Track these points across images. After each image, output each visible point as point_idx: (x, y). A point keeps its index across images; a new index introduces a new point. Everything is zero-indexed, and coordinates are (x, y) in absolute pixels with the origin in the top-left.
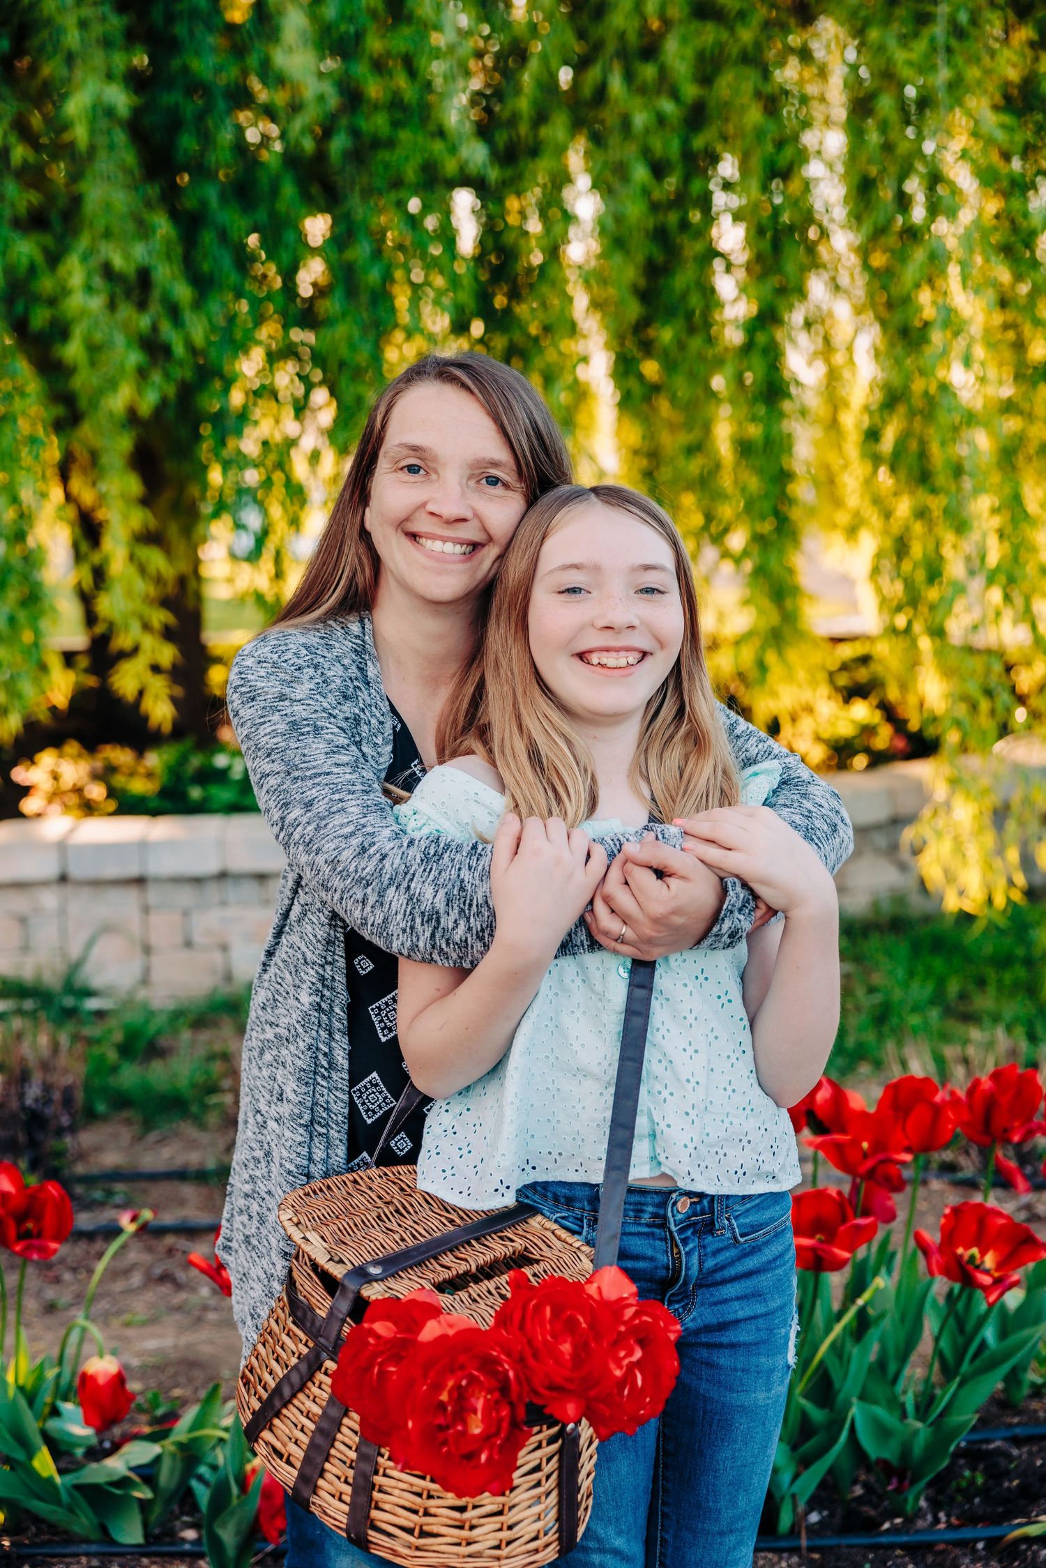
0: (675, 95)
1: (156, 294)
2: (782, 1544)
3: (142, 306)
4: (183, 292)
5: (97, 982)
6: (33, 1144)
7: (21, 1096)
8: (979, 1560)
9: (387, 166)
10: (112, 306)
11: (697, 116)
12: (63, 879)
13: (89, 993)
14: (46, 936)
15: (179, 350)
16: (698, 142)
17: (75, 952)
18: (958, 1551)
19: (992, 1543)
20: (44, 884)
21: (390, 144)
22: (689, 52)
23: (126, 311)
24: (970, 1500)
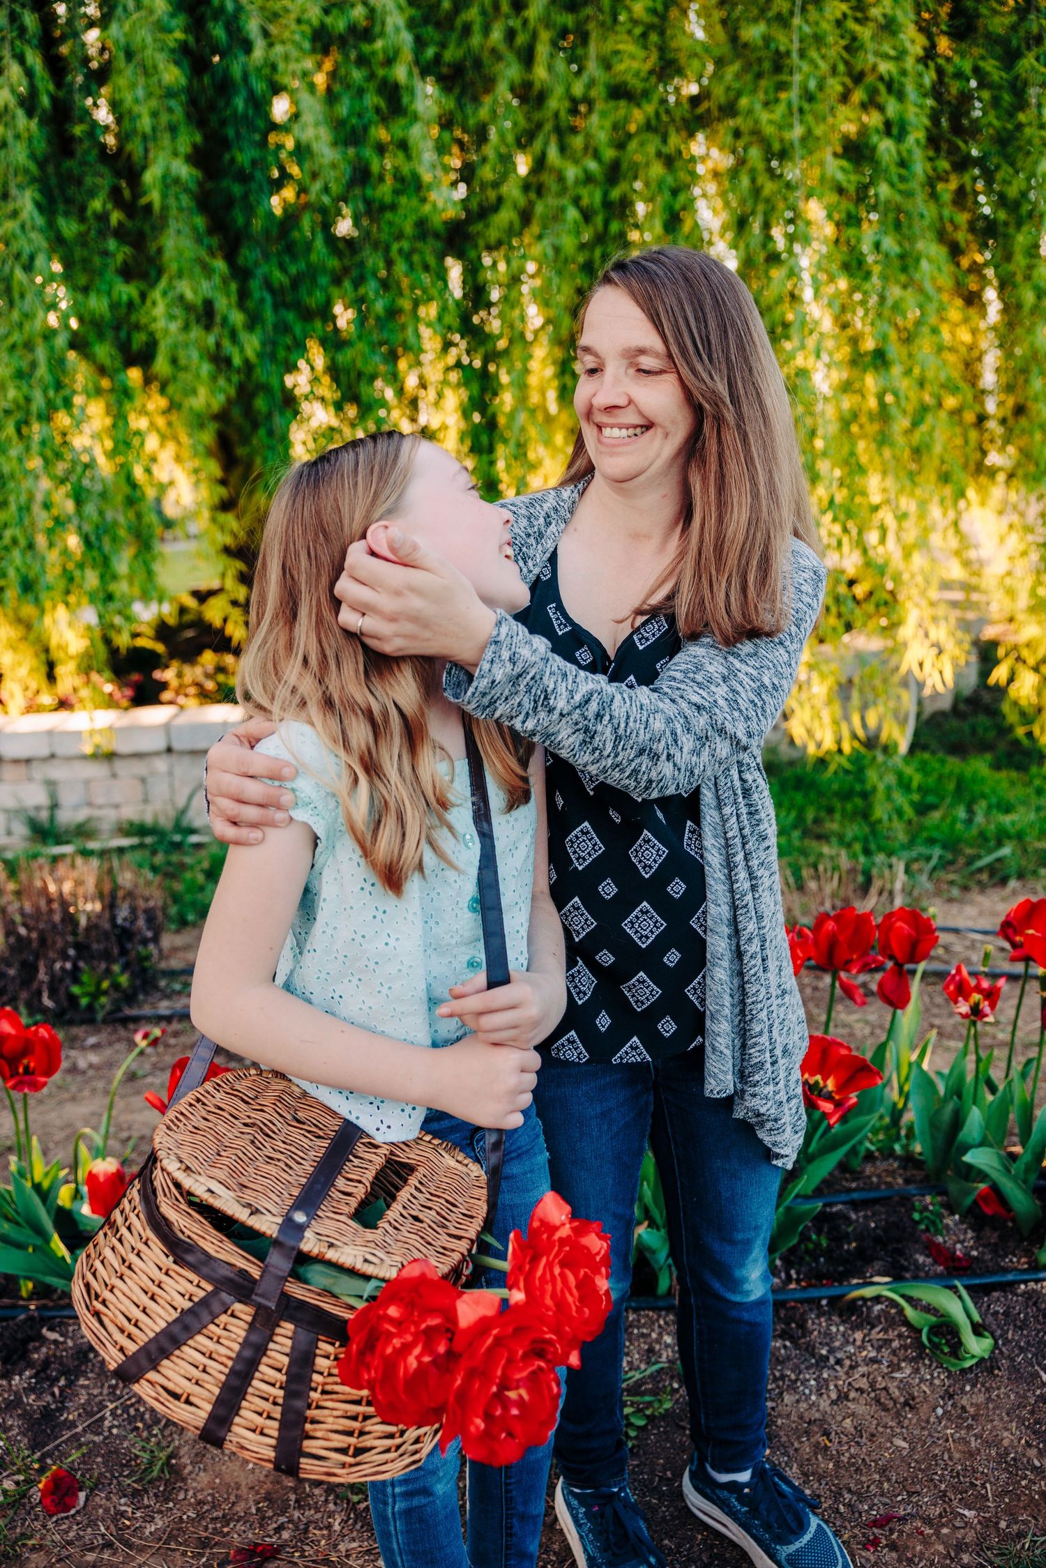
0: (596, 155)
1: (218, 319)
2: (661, 1304)
3: (208, 328)
4: (237, 318)
5: (198, 823)
6: (124, 952)
7: (113, 919)
8: (824, 1314)
9: (390, 223)
10: (186, 328)
11: (614, 173)
12: (169, 750)
13: (193, 831)
14: (160, 791)
15: (237, 361)
16: (615, 194)
17: (181, 802)
18: (806, 1307)
19: (833, 1301)
20: (156, 754)
21: (393, 207)
22: (608, 124)
23: (196, 332)
24: (816, 1260)
